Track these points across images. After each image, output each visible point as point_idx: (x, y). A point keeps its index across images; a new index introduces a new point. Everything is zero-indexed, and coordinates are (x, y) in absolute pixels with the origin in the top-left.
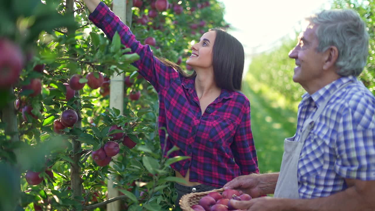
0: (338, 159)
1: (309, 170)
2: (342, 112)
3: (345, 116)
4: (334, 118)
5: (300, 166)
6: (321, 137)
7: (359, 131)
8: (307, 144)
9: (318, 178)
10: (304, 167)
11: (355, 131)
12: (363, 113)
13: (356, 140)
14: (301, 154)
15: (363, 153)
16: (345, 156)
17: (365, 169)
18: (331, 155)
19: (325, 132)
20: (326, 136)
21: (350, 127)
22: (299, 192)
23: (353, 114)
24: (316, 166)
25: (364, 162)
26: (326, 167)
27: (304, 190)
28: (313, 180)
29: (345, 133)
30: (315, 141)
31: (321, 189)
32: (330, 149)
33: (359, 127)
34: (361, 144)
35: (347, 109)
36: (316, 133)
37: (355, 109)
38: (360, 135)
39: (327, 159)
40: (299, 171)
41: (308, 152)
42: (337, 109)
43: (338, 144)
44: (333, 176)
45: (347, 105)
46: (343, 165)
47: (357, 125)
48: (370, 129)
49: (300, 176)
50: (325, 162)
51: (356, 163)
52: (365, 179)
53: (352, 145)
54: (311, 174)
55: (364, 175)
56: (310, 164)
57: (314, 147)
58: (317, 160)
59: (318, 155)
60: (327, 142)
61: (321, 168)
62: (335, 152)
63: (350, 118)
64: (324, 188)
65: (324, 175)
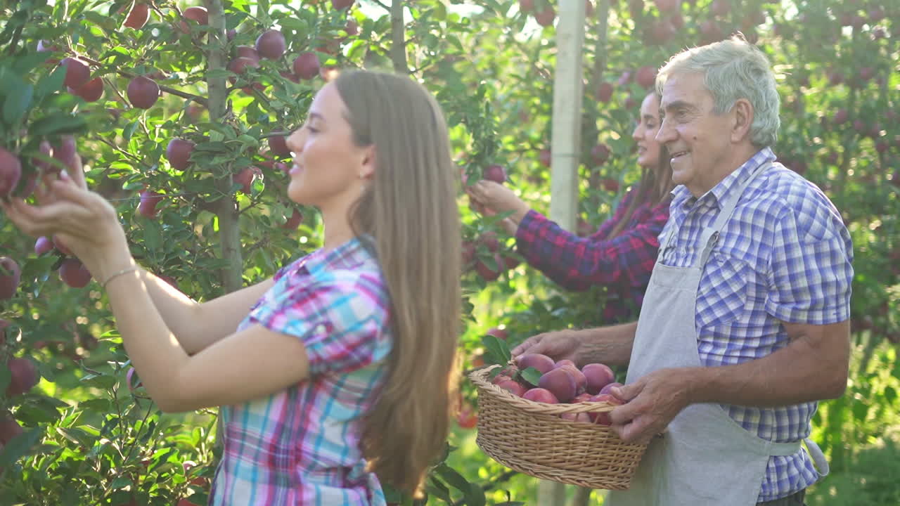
0: (771, 292)
1: (719, 313)
2: (776, 213)
3: (784, 221)
4: (761, 223)
5: (701, 309)
6: (740, 257)
7: (809, 244)
8: (710, 270)
9: (735, 326)
10: (709, 310)
11: (802, 244)
12: (812, 214)
13: (805, 258)
14: (699, 288)
15: (817, 280)
16: (787, 287)
17: (821, 306)
18: (758, 287)
19: (744, 248)
20: (748, 255)
21: (794, 238)
22: (700, 352)
23: (796, 217)
24: (732, 306)
25: (820, 294)
26: (750, 307)
27: (708, 349)
28: (727, 331)
29: (788, 248)
30: (728, 265)
31: (741, 344)
32: (758, 275)
33: (809, 238)
34: (814, 265)
35: (785, 209)
36: (728, 251)
37: (799, 208)
38: (810, 251)
39: (752, 293)
40: (698, 317)
41: (715, 283)
42: (766, 208)
43: (775, 266)
44: (761, 321)
45: (784, 202)
46: (783, 302)
47: (805, 235)
48: (825, 240)
49: (700, 326)
50: (748, 299)
51: (807, 297)
52: (821, 323)
53: (800, 268)
54: (723, 321)
55: (819, 317)
56: (721, 303)
57: (727, 275)
58: (734, 296)
59: (735, 288)
60: (753, 265)
61: (741, 309)
62: (768, 281)
63: (792, 224)
64: (745, 342)
65: (745, 321)
